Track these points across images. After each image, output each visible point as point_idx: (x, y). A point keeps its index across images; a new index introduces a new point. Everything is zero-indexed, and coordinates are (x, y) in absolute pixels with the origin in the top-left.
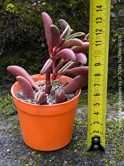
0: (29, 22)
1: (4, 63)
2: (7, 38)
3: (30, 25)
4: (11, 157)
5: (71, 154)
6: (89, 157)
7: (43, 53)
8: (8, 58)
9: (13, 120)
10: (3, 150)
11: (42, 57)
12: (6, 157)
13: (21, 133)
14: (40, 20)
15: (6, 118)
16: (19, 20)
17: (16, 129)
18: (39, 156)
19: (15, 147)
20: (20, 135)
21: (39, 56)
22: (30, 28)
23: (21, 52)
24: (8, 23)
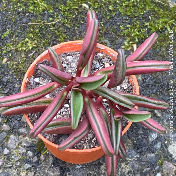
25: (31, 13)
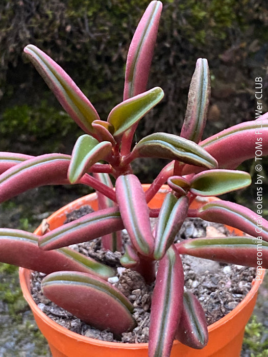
1: (6, 126)
2: (12, 53)
8: (19, 112)
15: (14, 320)
22: (85, 16)
24: (10, 5)
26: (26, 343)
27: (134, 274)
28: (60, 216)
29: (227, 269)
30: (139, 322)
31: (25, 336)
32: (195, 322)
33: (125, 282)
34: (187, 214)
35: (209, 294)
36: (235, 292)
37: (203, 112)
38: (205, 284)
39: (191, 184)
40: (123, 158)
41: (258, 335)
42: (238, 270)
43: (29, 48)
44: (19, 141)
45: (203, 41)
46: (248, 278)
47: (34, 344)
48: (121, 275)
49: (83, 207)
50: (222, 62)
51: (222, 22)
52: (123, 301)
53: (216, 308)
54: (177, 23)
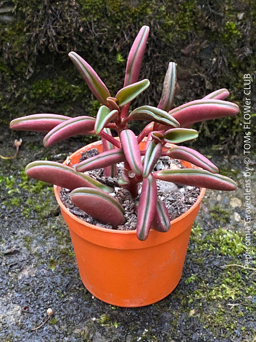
0: (90, 8)
1: (34, 94)
2: (42, 45)
3: (91, 14)
4: (56, 330)
5: (183, 321)
6: (222, 330)
7: (120, 75)
8: (43, 84)
9: (57, 230)
10: (38, 308)
11: (118, 82)
12: (46, 330)
13: (75, 263)
14: (113, 3)
15: (42, 223)
16: (66, 6)
17: (64, 254)
18: (115, 327)
19: (64, 301)
20: (74, 269)
21: (110, 81)
22: (92, 21)
23: (72, 70)
24: (42, 12)
25: (224, 255)
26: (50, 238)
27: (125, 191)
28: (77, 155)
29: (182, 190)
30: (128, 219)
31: (50, 233)
32: (163, 217)
33: (120, 196)
34: (161, 154)
35: (171, 204)
36: (187, 203)
37: (172, 94)
38: (168, 198)
39: (164, 136)
40: (123, 120)
41: (201, 235)
42: (189, 190)
43: (72, 53)
44: (42, 104)
45: (171, 40)
46: (195, 196)
47: (55, 238)
48: (117, 191)
49: (92, 149)
50: (183, 54)
51: (184, 27)
52: (119, 206)
53: (175, 212)
54: (154, 27)
